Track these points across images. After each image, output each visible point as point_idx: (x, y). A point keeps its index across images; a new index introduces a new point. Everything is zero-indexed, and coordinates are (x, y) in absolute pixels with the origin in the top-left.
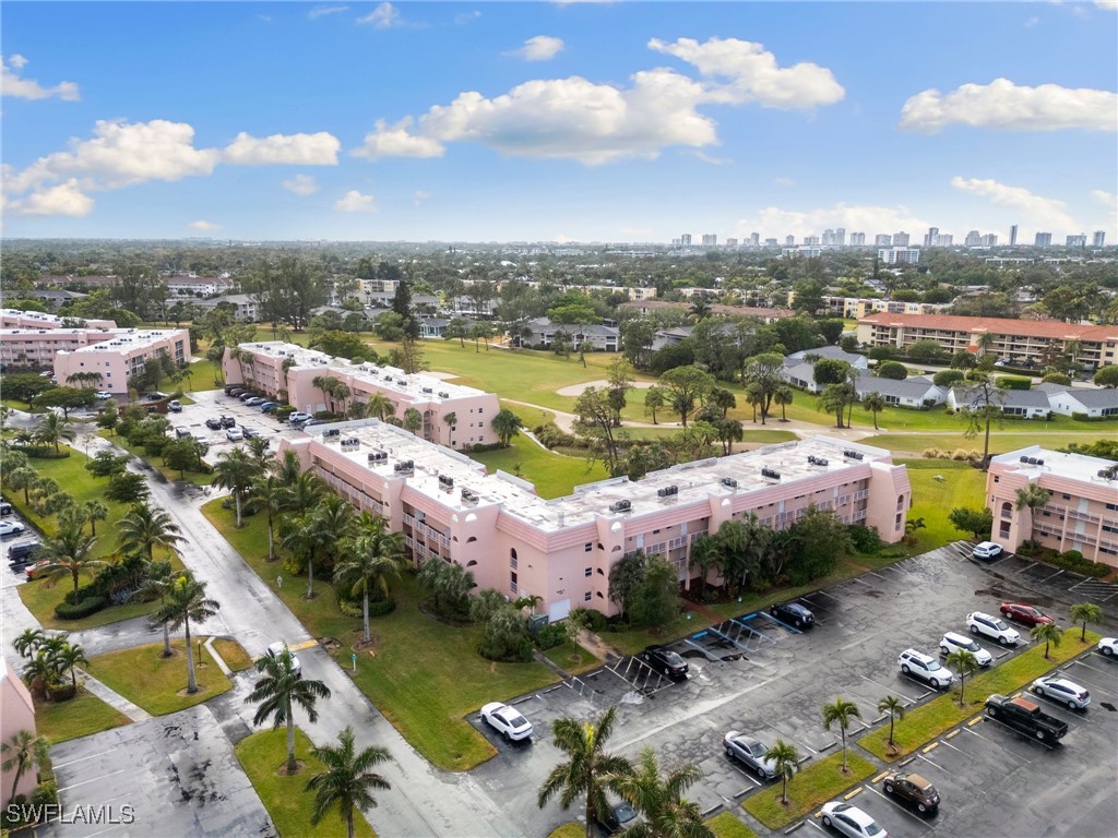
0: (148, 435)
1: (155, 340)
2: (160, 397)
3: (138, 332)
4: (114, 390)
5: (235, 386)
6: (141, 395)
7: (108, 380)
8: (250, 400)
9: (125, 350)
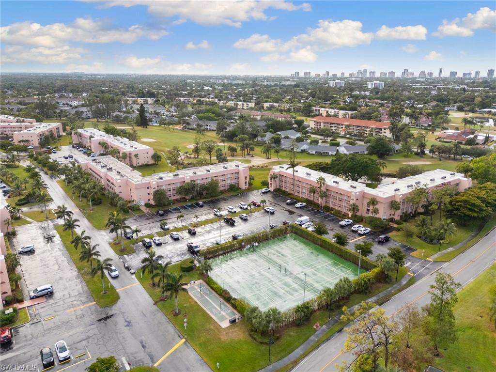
0: (42, 161)
1: (49, 127)
2: (49, 148)
3: (43, 124)
4: (34, 146)
5: (75, 144)
6: (43, 147)
7: (32, 142)
8: (80, 149)
9: (38, 131)
